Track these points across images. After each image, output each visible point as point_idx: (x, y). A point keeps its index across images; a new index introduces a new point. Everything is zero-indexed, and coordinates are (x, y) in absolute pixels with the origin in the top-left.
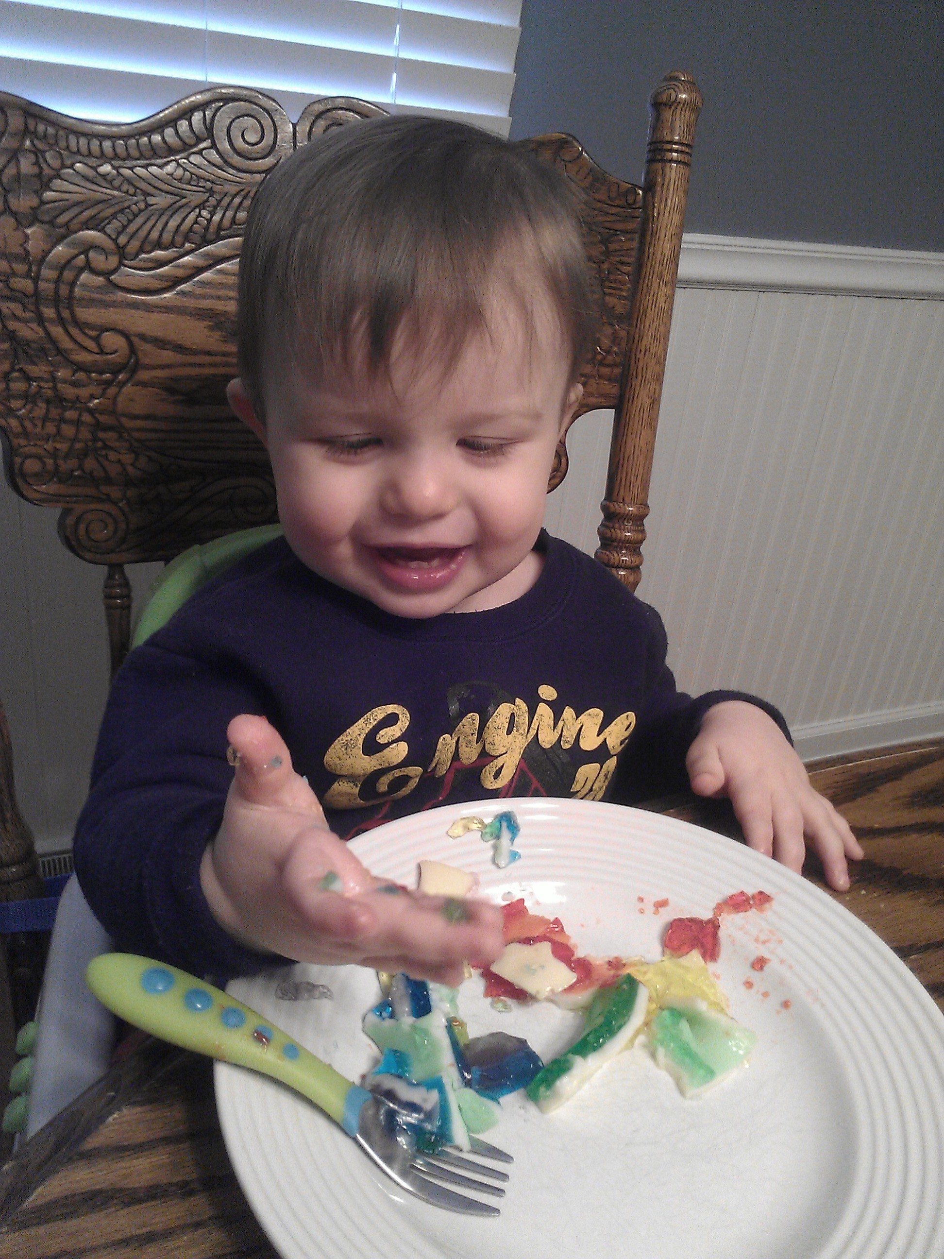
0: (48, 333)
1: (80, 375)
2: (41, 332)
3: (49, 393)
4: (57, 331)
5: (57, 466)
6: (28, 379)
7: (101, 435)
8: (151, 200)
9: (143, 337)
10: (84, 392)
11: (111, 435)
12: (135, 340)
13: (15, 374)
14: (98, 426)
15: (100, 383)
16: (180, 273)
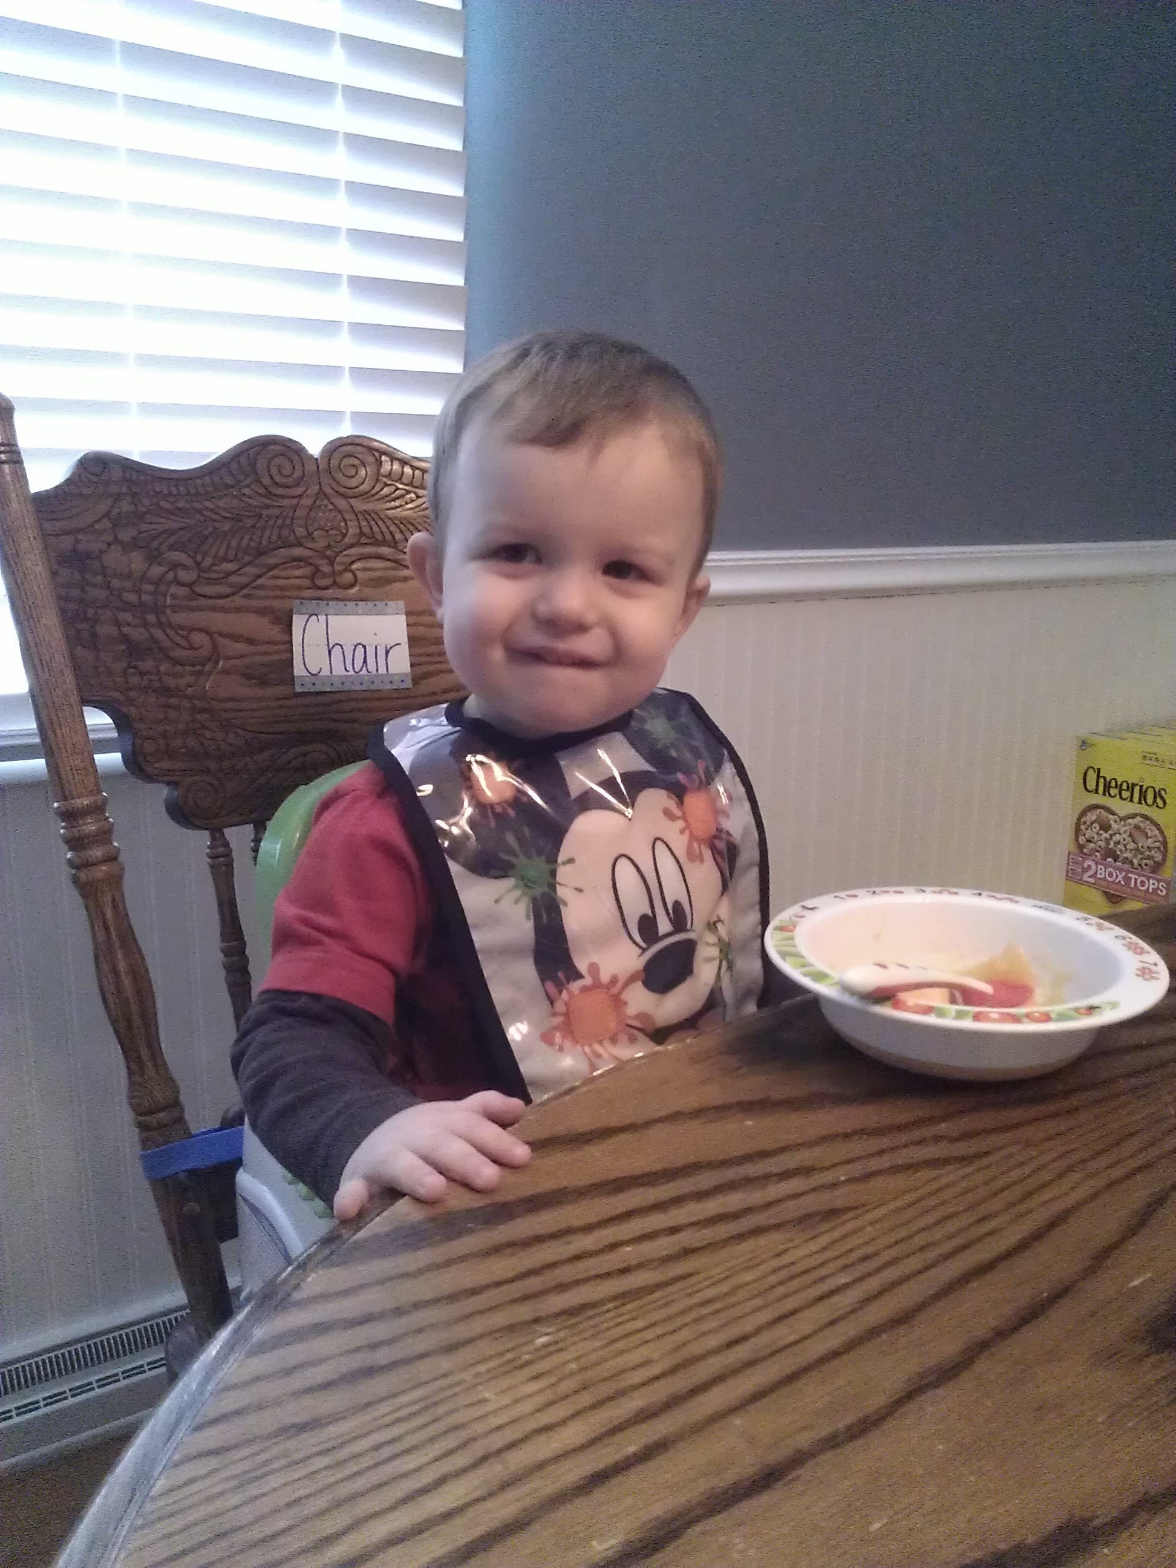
0: (152, 636)
1: (179, 668)
2: (146, 634)
3: (158, 684)
4: (158, 633)
5: (168, 746)
6: (142, 674)
7: (198, 717)
8: (217, 525)
9: (221, 634)
10: (182, 682)
11: (204, 716)
12: (216, 636)
13: (132, 670)
14: (194, 710)
15: (192, 673)
16: (245, 580)
